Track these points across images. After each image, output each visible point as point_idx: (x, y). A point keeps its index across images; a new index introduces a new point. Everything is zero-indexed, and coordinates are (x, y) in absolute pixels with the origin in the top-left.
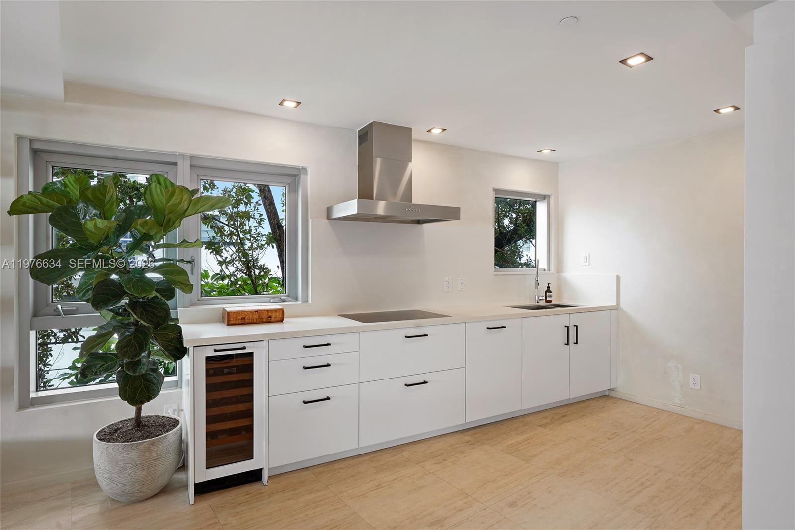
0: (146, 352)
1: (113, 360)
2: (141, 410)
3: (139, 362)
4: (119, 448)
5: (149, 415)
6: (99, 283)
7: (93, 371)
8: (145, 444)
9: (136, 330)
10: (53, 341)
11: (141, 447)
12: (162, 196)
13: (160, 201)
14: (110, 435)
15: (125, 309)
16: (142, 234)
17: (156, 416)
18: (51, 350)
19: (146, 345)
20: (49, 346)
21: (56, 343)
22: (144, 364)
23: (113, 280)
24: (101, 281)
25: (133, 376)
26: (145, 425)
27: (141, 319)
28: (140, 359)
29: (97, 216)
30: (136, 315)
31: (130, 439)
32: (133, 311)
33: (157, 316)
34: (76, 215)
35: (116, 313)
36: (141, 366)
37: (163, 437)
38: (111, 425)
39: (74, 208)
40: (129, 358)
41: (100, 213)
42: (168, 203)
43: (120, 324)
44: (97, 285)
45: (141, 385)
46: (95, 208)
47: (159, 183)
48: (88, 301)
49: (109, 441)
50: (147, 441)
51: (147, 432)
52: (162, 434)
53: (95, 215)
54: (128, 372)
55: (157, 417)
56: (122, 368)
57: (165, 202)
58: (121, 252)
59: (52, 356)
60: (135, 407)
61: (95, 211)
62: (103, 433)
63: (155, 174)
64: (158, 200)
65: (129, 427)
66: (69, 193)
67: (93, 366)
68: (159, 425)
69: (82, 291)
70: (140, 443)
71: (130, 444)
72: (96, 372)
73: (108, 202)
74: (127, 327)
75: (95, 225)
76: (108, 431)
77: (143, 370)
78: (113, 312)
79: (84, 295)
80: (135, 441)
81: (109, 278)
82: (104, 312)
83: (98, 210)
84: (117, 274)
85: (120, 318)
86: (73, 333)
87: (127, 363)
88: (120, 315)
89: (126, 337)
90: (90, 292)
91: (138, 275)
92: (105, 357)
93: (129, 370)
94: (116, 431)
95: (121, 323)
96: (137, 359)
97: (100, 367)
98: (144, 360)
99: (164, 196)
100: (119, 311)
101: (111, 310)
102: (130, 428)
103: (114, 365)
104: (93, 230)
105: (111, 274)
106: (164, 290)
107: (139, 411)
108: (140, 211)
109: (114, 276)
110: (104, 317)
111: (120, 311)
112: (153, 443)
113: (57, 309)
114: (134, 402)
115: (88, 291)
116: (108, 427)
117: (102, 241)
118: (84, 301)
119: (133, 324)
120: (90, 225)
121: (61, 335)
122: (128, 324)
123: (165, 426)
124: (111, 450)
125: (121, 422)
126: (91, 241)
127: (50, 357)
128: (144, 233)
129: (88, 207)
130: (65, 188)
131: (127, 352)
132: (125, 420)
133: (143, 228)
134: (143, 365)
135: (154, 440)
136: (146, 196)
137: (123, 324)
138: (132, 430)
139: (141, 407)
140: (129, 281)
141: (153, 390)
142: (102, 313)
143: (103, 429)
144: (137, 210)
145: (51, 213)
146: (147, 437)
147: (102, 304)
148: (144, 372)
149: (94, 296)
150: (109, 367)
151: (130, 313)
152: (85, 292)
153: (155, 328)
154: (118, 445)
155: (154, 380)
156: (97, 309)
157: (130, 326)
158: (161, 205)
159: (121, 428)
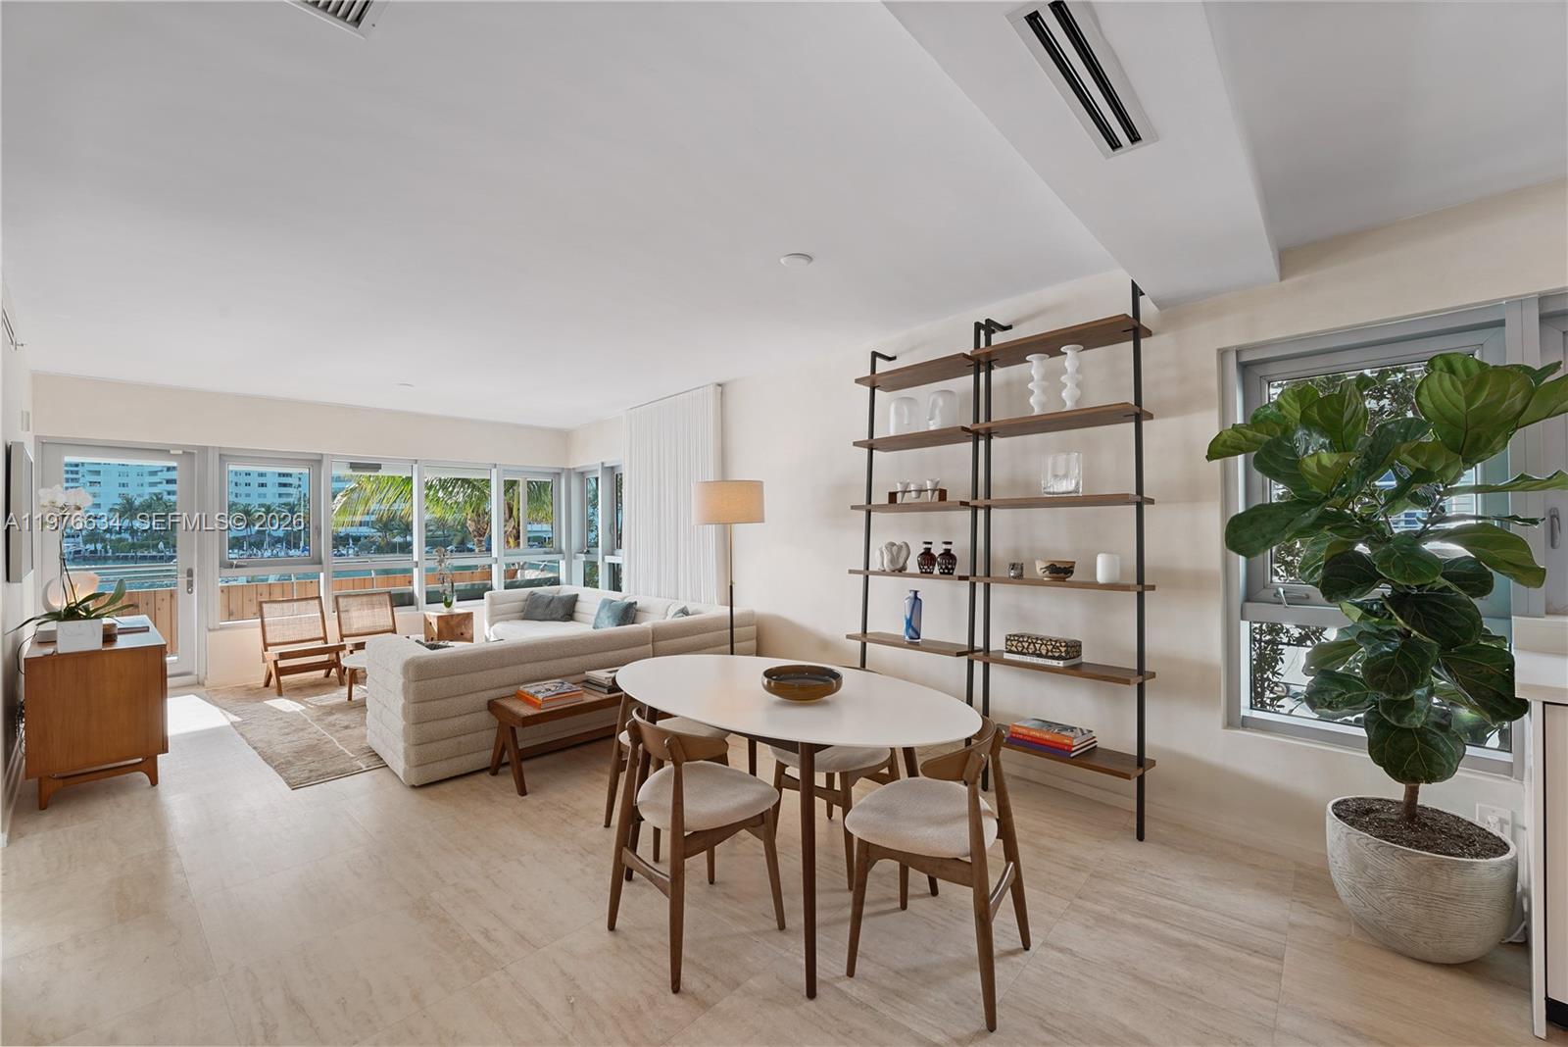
0: (1426, 689)
1: (1361, 689)
2: (1418, 793)
3: (1409, 705)
4: (1368, 844)
5: (1441, 809)
6: (1333, 556)
7: (1324, 699)
8: (1420, 858)
9: (1403, 646)
10: (1285, 640)
11: (1414, 861)
12: (1456, 395)
13: (1454, 405)
14: (1356, 813)
15: (1383, 605)
16: (1414, 470)
17: (1453, 816)
18: (1281, 654)
19: (1424, 676)
20: (1280, 647)
21: (1289, 644)
22: (1420, 711)
23: (1360, 555)
24: (1336, 555)
25: (1397, 727)
26: (1425, 825)
27: (1414, 627)
28: (1412, 699)
29: (1325, 448)
30: (1402, 618)
31: (1392, 837)
32: (1395, 611)
33: (1451, 627)
34: (1293, 451)
35: (1368, 612)
36: (1415, 712)
37: (1463, 862)
38: (1360, 799)
39: (1290, 440)
40: (1388, 692)
41: (1330, 442)
42: (1471, 405)
43: (1374, 631)
44: (1330, 560)
45: (1416, 748)
46: (1322, 436)
47: (1452, 371)
48: (1316, 585)
49: (1352, 824)
50: (1426, 856)
51: (1429, 838)
52: (1463, 857)
53: (1323, 446)
54: (1385, 717)
55: (1458, 819)
56: (1377, 707)
57: (1463, 404)
58: (1375, 505)
59: (1283, 662)
60: (1404, 785)
61: (1322, 440)
62: (1344, 807)
63: (1441, 355)
64: (1449, 404)
65: (1393, 814)
66: (1285, 417)
67: (1325, 691)
68: (1458, 836)
69: (1307, 569)
70: (1413, 853)
71: (1391, 847)
72: (1331, 703)
73: (1348, 423)
74: (1387, 637)
75: (1319, 463)
76: (1353, 806)
77: (1417, 721)
78: (1361, 608)
79: (1311, 575)
80: (1401, 843)
81: (1353, 550)
82: (1346, 605)
83: (1326, 437)
84: (1365, 542)
85: (1377, 620)
86: (1314, 633)
87: (1385, 702)
88: (1375, 614)
89: (1383, 654)
90: (1321, 571)
91: (1405, 546)
92: (1345, 680)
93: (1389, 715)
94: (1368, 812)
95: (1378, 629)
96: (1404, 698)
97: (1337, 697)
98: (1420, 703)
99: (1459, 393)
100: (1372, 607)
101: (1358, 603)
102: (1394, 817)
103: (1360, 699)
104: (1316, 472)
105: (1354, 544)
106: (1466, 577)
107: (1412, 794)
108: (1408, 428)
109: (1361, 548)
110: (1347, 615)
111: (1375, 607)
112: (1440, 865)
113: (1278, 593)
114: (1400, 774)
115: (1317, 568)
116: (1354, 800)
117: (1334, 489)
118: (1310, 584)
119: (1400, 634)
120: (1310, 464)
121: (1296, 633)
122: (1389, 633)
123: (1473, 843)
124: (1354, 841)
125: (1380, 800)
126: (1315, 489)
127: (1280, 662)
128: (1418, 469)
129: (1310, 435)
130: (1280, 410)
131: (1384, 681)
132: (1388, 801)
133: (1417, 460)
134: (1418, 712)
135: (1443, 860)
136: (1421, 400)
137: (1380, 630)
138: (1397, 822)
139: (1417, 788)
140: (1389, 555)
141: (1440, 764)
142: (1344, 608)
143: (1345, 800)
144: (1401, 428)
145: (1255, 453)
146: (1427, 848)
147: (1338, 592)
148: (1419, 726)
149: (1325, 578)
150: (1353, 701)
151: (1391, 614)
152: (1312, 572)
153: (1445, 648)
154: (1368, 838)
155: (1441, 745)
156: (1329, 600)
157: (1393, 636)
158: (1456, 411)
159: (1377, 810)
